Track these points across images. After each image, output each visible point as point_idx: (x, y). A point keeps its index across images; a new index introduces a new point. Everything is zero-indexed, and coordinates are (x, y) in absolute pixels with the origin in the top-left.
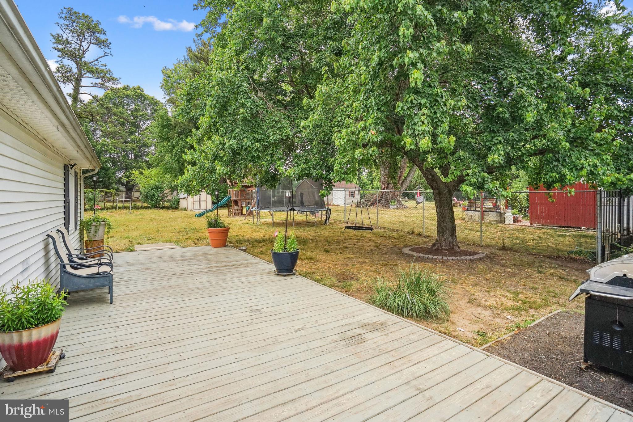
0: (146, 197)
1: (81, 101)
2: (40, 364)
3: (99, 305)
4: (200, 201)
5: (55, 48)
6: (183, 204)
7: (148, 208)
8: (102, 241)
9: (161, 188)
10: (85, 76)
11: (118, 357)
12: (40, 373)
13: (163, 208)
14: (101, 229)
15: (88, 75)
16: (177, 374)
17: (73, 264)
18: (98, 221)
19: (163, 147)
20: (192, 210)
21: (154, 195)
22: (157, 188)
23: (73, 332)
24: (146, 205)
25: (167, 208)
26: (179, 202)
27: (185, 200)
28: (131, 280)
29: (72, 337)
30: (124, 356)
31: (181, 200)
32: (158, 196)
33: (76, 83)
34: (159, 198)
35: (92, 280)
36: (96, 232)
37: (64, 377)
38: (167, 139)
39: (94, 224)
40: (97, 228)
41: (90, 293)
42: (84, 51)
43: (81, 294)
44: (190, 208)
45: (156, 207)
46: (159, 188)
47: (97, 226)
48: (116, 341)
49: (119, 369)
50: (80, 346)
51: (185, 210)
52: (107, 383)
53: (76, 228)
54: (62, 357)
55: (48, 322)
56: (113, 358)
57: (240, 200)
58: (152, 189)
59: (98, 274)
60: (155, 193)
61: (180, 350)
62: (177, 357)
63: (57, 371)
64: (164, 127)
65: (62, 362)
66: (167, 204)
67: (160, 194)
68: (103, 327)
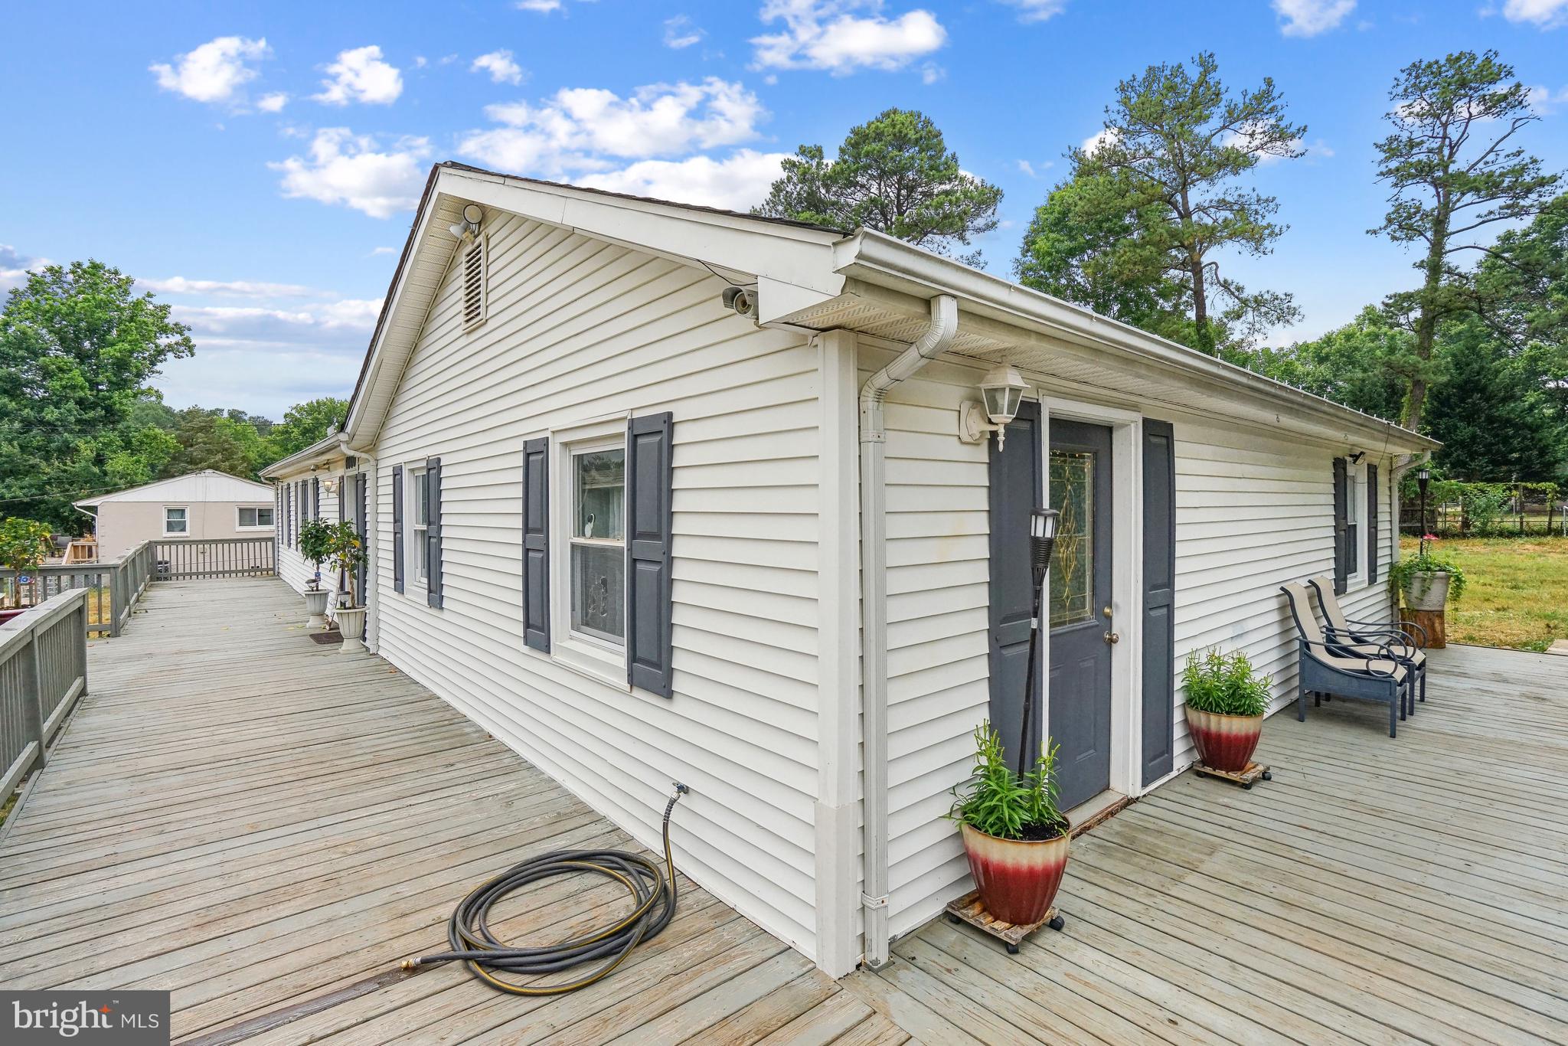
1: (1450, 272)
2: (1232, 770)
3: (1368, 732)
5: (1382, 174)
8: (1441, 614)
10: (1458, 205)
11: (1347, 814)
12: (1233, 783)
14: (1436, 589)
15: (1469, 197)
16: (1430, 881)
17: (1332, 646)
18: (1429, 569)
23: (1301, 755)
28: (1470, 710)
29: (1295, 761)
30: (1357, 816)
33: (1436, 232)
35: (1355, 682)
36: (1424, 592)
37: (1257, 800)
39: (1420, 574)
40: (1427, 584)
41: (1364, 708)
42: (1452, 148)
43: (1347, 705)
47: (1424, 580)
48: (1361, 794)
49: (1337, 828)
50: (1300, 777)
52: (1309, 835)
53: (1372, 580)
54: (1266, 777)
55: (1242, 714)
56: (1339, 812)
59: (1367, 672)
61: (1473, 857)
62: (1461, 865)
63: (1254, 790)
65: (1265, 784)
68: (1352, 765)
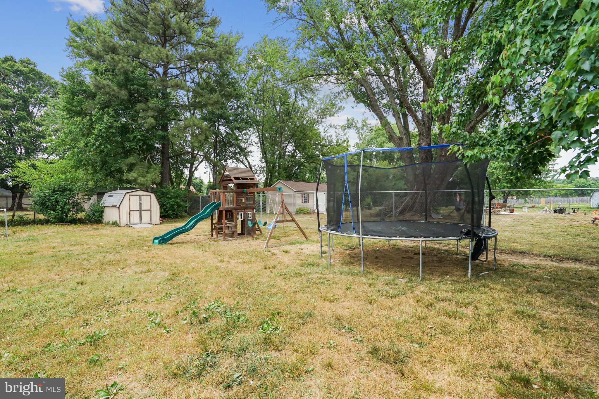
0: (43, 204)
4: (140, 210)
6: (110, 215)
7: (47, 222)
9: (71, 190)
13: (74, 222)
19: (74, 124)
20: (129, 226)
21: (57, 202)
22: (63, 190)
24: (41, 216)
25: (82, 222)
26: (102, 212)
27: (116, 210)
31: (106, 210)
32: (66, 203)
34: (67, 206)
38: (81, 113)
44: (124, 221)
45: (62, 220)
46: (65, 190)
51: (116, 224)
57: (236, 209)
58: (54, 191)
60: (60, 199)
64: (74, 93)
66: (81, 215)
67: (69, 199)
